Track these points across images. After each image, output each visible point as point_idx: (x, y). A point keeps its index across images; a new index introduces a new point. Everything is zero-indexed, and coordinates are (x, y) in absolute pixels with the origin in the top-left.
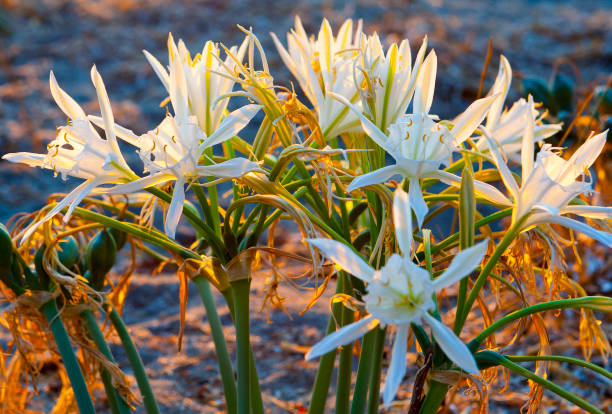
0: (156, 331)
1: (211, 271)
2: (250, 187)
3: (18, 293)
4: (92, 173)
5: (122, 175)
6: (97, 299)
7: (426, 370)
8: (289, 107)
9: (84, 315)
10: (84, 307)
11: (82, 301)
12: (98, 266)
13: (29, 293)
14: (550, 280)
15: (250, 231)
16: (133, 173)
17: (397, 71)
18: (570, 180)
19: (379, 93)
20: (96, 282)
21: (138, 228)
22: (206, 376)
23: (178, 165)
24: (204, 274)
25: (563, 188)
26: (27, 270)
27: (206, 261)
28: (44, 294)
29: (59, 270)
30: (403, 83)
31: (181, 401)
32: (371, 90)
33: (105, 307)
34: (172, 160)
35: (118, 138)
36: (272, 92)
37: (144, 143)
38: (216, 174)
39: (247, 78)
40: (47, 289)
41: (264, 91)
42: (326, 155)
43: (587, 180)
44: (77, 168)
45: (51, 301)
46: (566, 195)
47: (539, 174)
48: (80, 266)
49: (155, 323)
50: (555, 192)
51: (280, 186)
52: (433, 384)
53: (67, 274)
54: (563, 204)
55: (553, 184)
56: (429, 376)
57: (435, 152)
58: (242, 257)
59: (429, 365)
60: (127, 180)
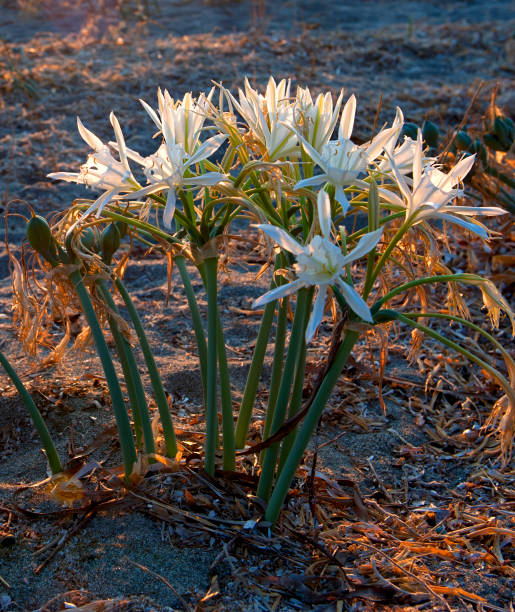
0: (141, 297)
1: (189, 252)
2: (219, 191)
3: (54, 266)
4: (112, 185)
5: (132, 186)
6: (107, 270)
7: (343, 322)
8: (247, 137)
9: (98, 282)
10: (98, 276)
11: (97, 272)
12: (108, 249)
13: (61, 265)
14: (429, 263)
15: (217, 225)
16: (139, 184)
17: (322, 113)
18: (448, 188)
19: (311, 127)
20: (107, 259)
21: (138, 222)
22: (178, 329)
23: (171, 177)
24: (184, 253)
25: (444, 193)
26: (60, 249)
27: (185, 245)
28: (72, 266)
29: (82, 250)
30: (327, 120)
31: (161, 345)
32: (306, 126)
33: (113, 276)
34: (166, 175)
35: (128, 158)
36: (235, 126)
37: (147, 163)
38: (197, 183)
39: (218, 117)
40: (74, 263)
41: (230, 127)
42: (277, 166)
43: (461, 188)
44: (102, 182)
45: (77, 271)
46: (446, 197)
47: (425, 183)
48: (95, 248)
49: (141, 292)
50: (437, 195)
51: (241, 191)
52: (348, 332)
53: (87, 253)
54: (443, 204)
55: (435, 189)
56: (345, 327)
57: (354, 166)
58: (213, 242)
59: (345, 319)
60: (134, 189)
